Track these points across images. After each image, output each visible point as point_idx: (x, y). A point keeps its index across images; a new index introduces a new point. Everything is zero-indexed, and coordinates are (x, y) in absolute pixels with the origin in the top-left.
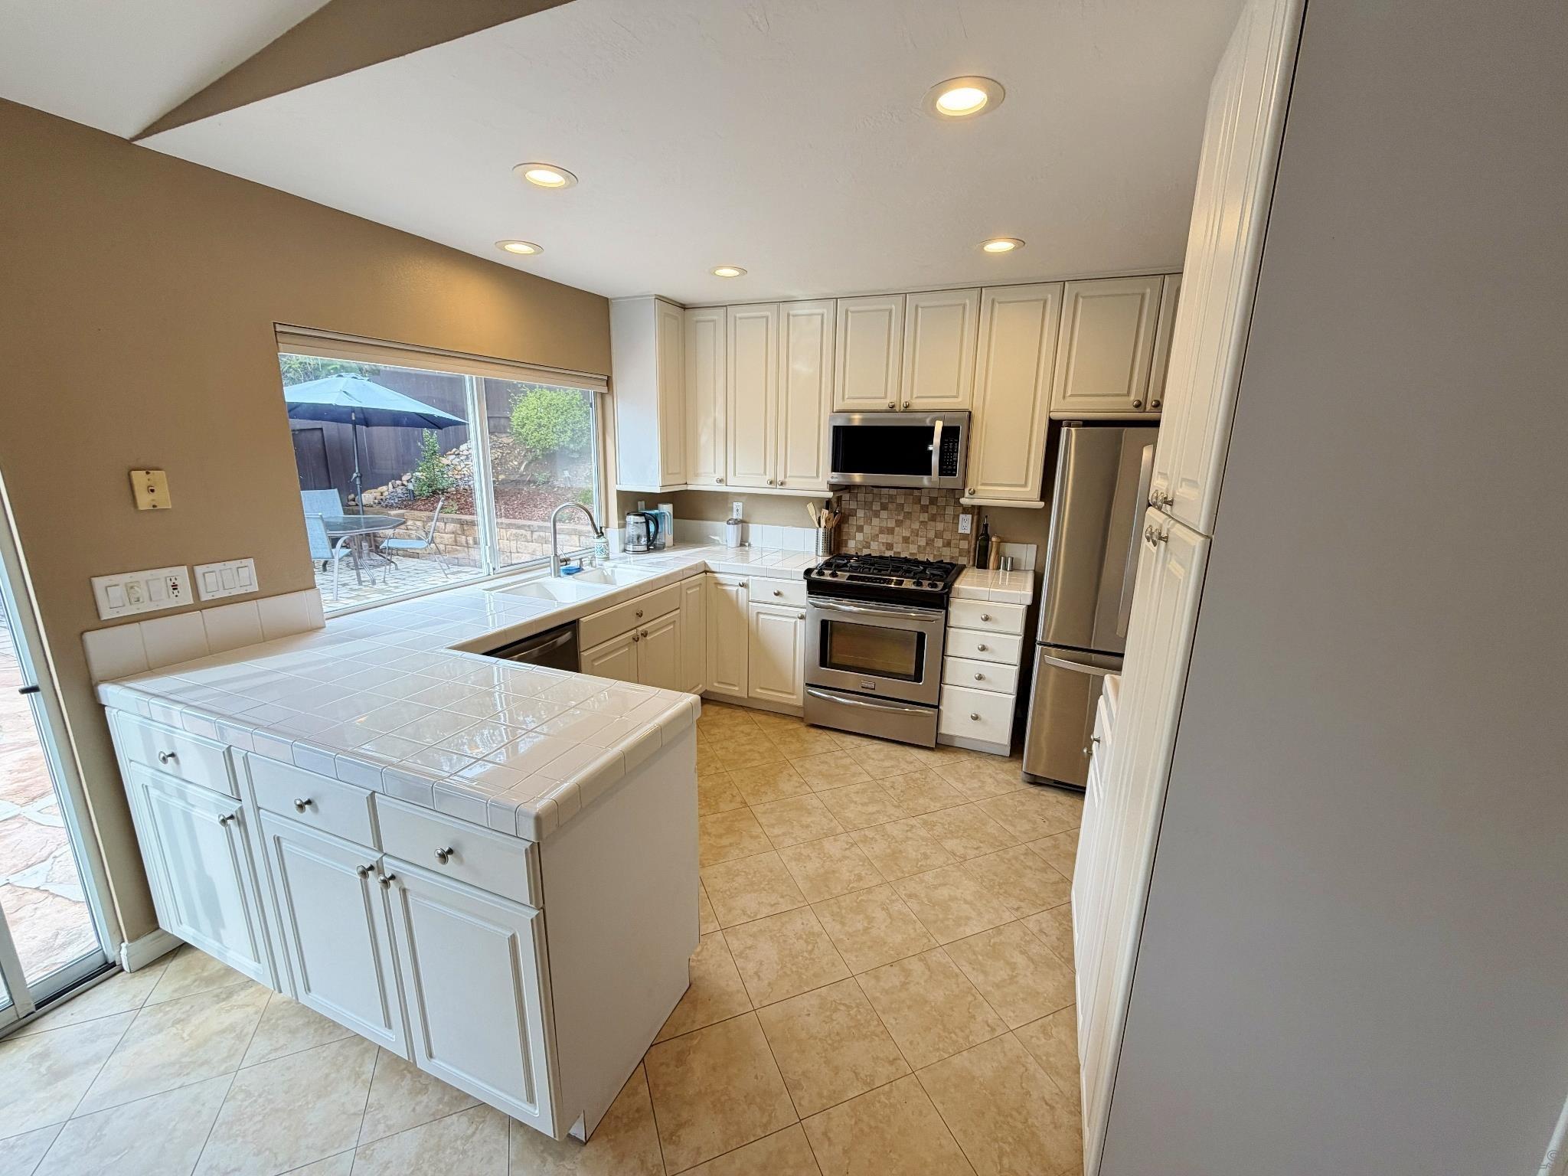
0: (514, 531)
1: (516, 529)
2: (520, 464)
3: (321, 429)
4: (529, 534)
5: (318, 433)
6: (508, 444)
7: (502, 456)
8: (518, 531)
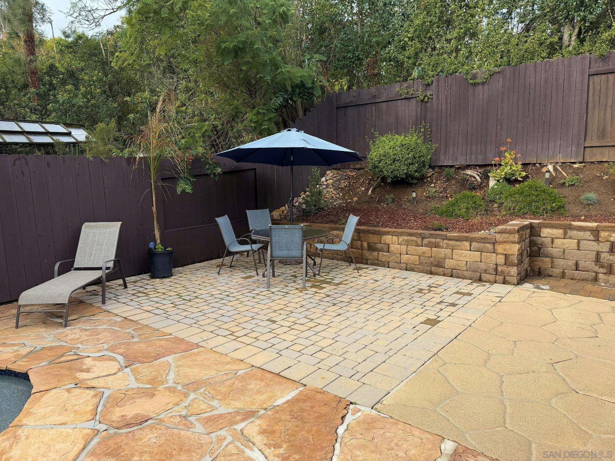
0: (406, 238)
1: (408, 236)
2: (367, 190)
3: (255, 169)
4: (419, 240)
5: (253, 172)
6: (353, 176)
7: (350, 184)
8: (409, 238)
